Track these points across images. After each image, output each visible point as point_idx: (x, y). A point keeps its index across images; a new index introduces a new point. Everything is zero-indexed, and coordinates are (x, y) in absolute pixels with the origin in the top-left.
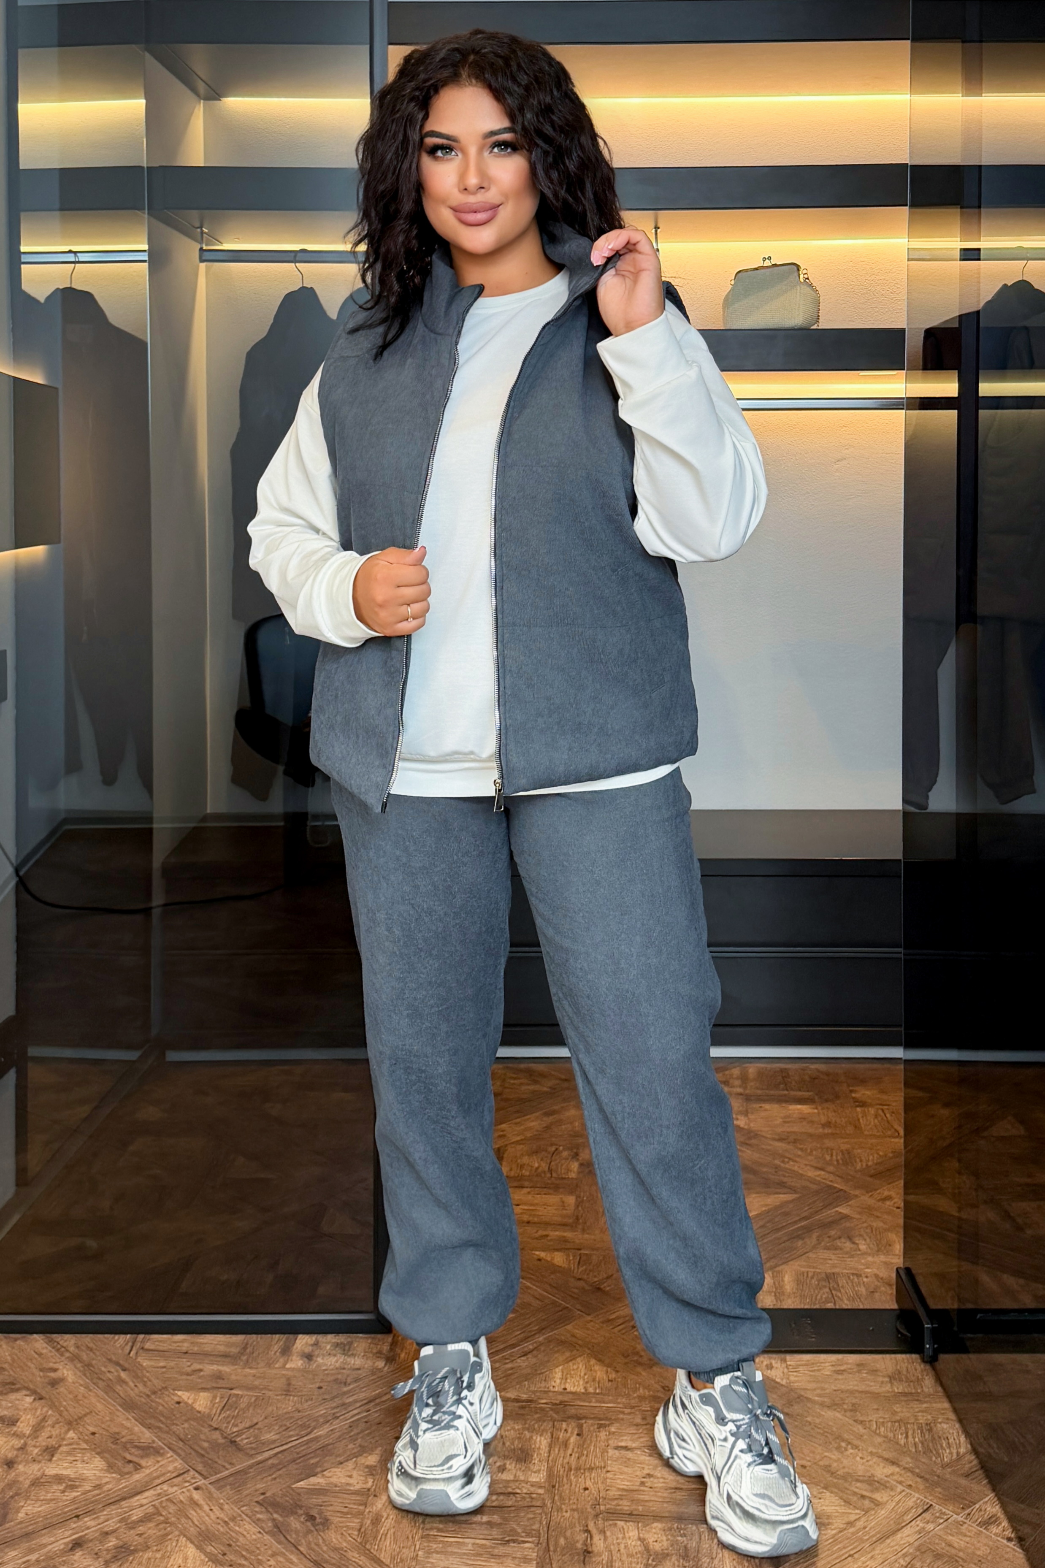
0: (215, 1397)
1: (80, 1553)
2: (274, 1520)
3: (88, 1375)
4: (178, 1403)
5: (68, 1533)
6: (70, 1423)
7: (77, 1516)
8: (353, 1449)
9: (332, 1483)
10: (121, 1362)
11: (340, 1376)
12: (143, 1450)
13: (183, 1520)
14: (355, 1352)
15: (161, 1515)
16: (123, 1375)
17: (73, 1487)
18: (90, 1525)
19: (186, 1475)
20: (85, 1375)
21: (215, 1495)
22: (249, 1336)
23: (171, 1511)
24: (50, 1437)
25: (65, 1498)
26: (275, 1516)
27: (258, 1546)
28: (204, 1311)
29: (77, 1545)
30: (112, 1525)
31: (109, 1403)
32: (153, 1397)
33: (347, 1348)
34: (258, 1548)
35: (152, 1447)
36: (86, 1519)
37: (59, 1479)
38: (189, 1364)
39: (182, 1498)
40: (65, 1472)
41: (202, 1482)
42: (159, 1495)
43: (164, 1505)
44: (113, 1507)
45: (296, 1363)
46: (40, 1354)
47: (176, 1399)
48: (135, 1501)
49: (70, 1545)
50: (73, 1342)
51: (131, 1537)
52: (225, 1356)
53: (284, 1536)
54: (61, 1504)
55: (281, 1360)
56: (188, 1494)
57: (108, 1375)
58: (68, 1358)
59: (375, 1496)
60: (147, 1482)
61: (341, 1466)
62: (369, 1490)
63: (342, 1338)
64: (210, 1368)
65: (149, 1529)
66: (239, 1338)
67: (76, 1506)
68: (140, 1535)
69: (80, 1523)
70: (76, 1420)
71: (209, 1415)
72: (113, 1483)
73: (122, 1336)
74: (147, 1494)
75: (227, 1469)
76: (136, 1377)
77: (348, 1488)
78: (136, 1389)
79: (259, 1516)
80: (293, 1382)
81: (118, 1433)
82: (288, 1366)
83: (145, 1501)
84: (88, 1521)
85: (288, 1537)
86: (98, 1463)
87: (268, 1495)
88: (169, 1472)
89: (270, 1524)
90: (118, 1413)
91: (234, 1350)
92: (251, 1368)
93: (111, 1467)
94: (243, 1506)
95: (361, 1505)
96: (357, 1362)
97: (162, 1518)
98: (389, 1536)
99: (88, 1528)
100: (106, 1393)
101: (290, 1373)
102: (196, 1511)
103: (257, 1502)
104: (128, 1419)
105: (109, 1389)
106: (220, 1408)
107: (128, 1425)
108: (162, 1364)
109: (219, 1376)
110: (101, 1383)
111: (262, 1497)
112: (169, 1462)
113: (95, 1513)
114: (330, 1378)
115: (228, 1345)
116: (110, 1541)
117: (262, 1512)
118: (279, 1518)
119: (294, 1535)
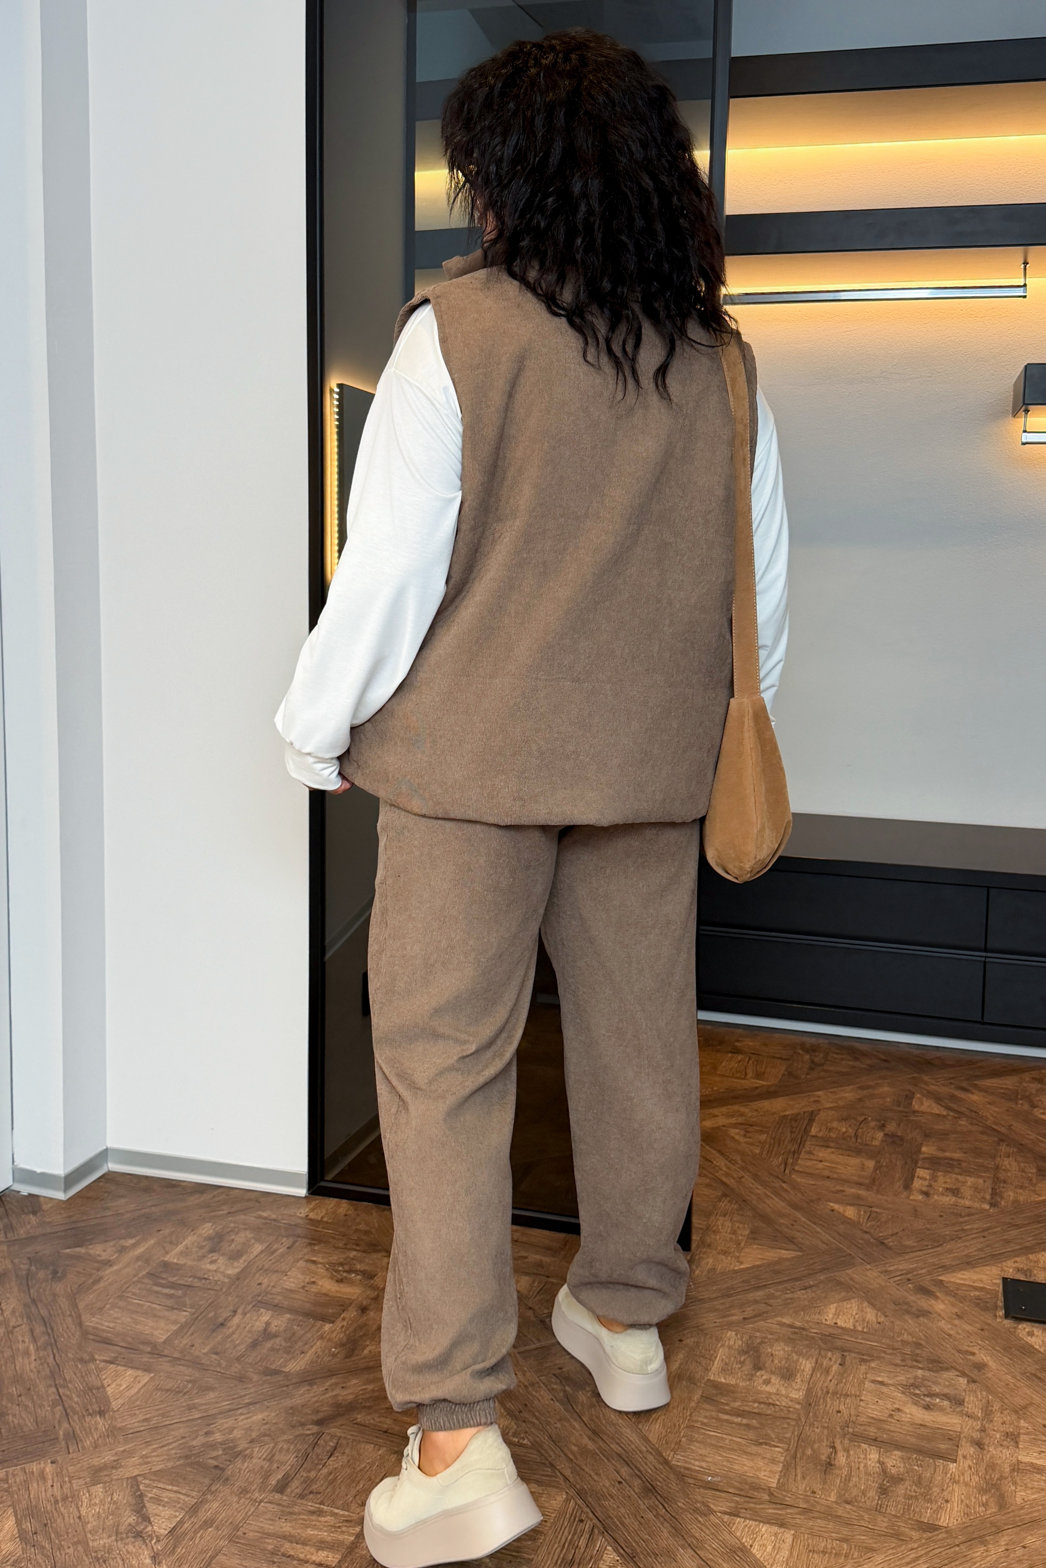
0: (535, 1281)
52: (547, 1248)
64: (534, 1257)
66: (560, 1236)
75: (534, 1344)
94: (542, 1375)
106: (537, 1291)
115: (548, 1239)
117: (556, 1384)
118: (571, 1391)
119: (580, 1407)
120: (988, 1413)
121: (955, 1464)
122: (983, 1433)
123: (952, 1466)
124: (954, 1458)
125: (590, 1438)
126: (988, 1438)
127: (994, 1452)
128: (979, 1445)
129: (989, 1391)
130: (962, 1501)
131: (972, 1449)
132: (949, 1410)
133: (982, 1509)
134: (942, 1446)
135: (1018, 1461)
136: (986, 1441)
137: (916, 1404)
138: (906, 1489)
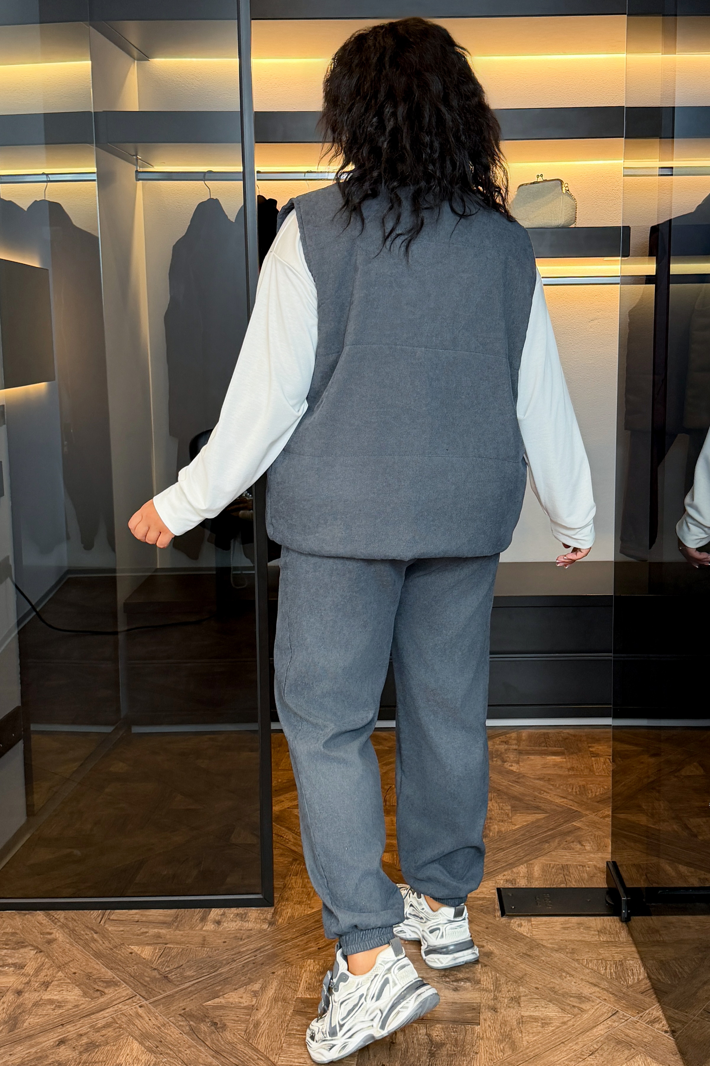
0: (155, 949)
1: (64, 1047)
2: (190, 1025)
3: (72, 936)
4: (131, 953)
5: (55, 1035)
6: (59, 967)
7: (62, 1025)
8: (244, 980)
9: (229, 1002)
10: (94, 928)
11: (238, 935)
12: (107, 983)
13: (131, 1026)
14: (249, 920)
15: (117, 1023)
16: (95, 936)
17: (60, 1007)
18: (71, 1030)
19: (134, 998)
20: (70, 936)
21: (153, 1011)
22: (179, 910)
23: (123, 1020)
24: (46, 976)
25: (54, 1013)
26: (191, 1023)
27: (180, 1041)
28: (150, 894)
29: (62, 1042)
30: (84, 1030)
31: (86, 954)
32: (115, 950)
33: (244, 916)
34: (179, 1043)
35: (113, 981)
36: (68, 1026)
37: (51, 1002)
38: (139, 928)
39: (131, 1013)
40: (55, 998)
41: (144, 1002)
42: (116, 1011)
43: (119, 1016)
44: (86, 1019)
45: (210, 926)
46: (41, 924)
47: (130, 951)
48: (100, 1015)
49: (57, 1043)
50: (63, 915)
51: (97, 1037)
52: (164, 923)
53: (197, 1036)
54: (52, 1017)
55: (200, 925)
56: (135, 1010)
57: (85, 936)
58: (60, 926)
59: (257, 1010)
60: (108, 1003)
61: (236, 991)
62: (253, 1006)
63: (241, 910)
64: (153, 931)
65: (109, 1032)
66: (173, 911)
67: (61, 1018)
68: (103, 1036)
69: (64, 1029)
70: (64, 965)
71: (151, 961)
72: (86, 1004)
73: (96, 911)
74: (108, 1011)
75: (161, 994)
76: (104, 937)
77: (240, 1005)
78: (103, 944)
79: (180, 1023)
80: (207, 939)
81: (91, 973)
82: (204, 929)
83: (107, 1015)
84: (69, 1027)
85: (199, 1036)
86: (77, 991)
87: (187, 1009)
88: (123, 996)
89: (188, 1028)
90: (91, 961)
91: (169, 919)
92: (180, 930)
93: (85, 994)
94: (170, 1017)
95: (247, 1015)
96: (250, 925)
97: (118, 1025)
98: (265, 1034)
99: (69, 1032)
100: (84, 948)
101: (206, 934)
102: (139, 1021)
103: (180, 1015)
104: (98, 964)
105: (86, 945)
106: (158, 956)
107: (98, 967)
108: (122, 929)
109: (158, 936)
110: (81, 942)
111: (183, 1011)
112: (124, 990)
113: (74, 1023)
114: (232, 936)
115: (165, 916)
116: (83, 1040)
117: (183, 1021)
118: (194, 1024)
119: (203, 1035)
120: (497, 987)
121: (479, 1026)
122: (495, 1001)
123: (477, 1028)
124: (478, 1022)
125: (213, 1057)
126: (499, 1004)
127: (505, 1013)
128: (495, 1010)
129: (497, 971)
130: (487, 1051)
131: (489, 1013)
132: (471, 988)
133: (501, 1054)
134: (469, 1015)
135: (522, 1017)
136: (498, 1006)
137: (447, 988)
138: (448, 1049)
